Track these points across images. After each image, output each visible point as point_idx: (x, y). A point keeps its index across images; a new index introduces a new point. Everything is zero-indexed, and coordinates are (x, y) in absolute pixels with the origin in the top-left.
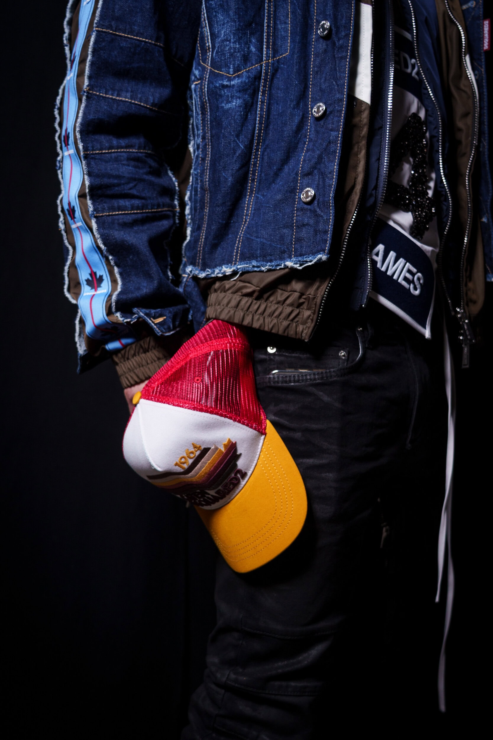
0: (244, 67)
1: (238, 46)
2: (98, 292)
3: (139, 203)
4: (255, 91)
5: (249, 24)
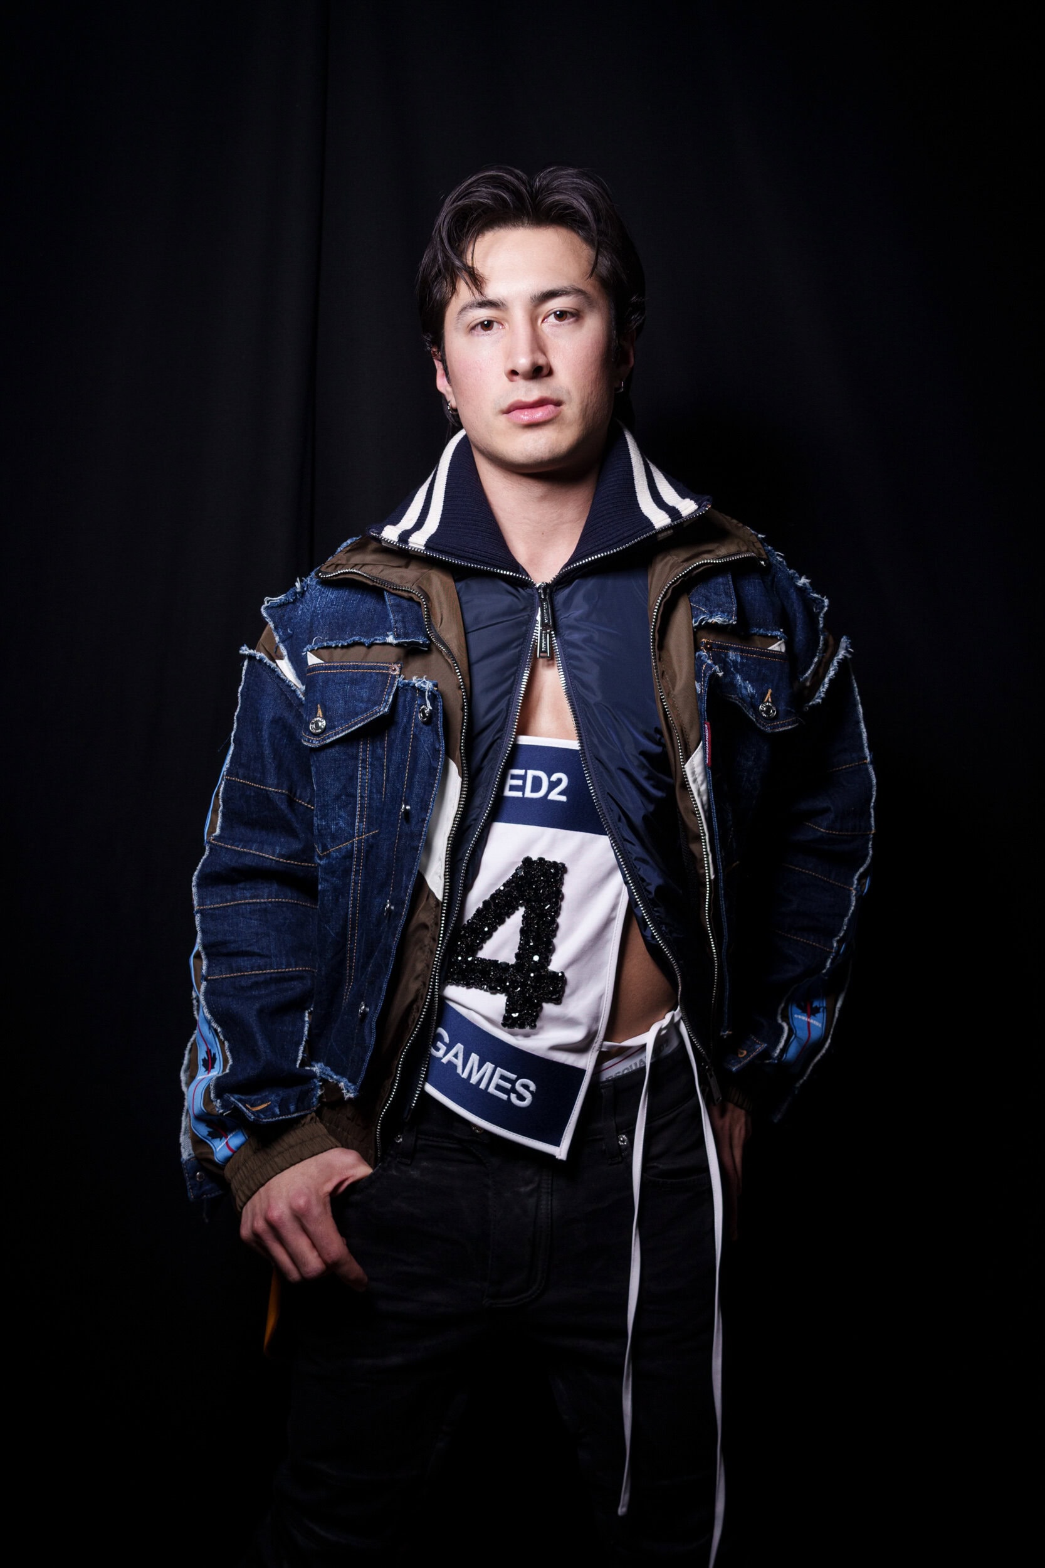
0: (331, 846)
1: (324, 823)
2: (210, 1075)
3: (261, 962)
4: (347, 872)
5: (337, 798)
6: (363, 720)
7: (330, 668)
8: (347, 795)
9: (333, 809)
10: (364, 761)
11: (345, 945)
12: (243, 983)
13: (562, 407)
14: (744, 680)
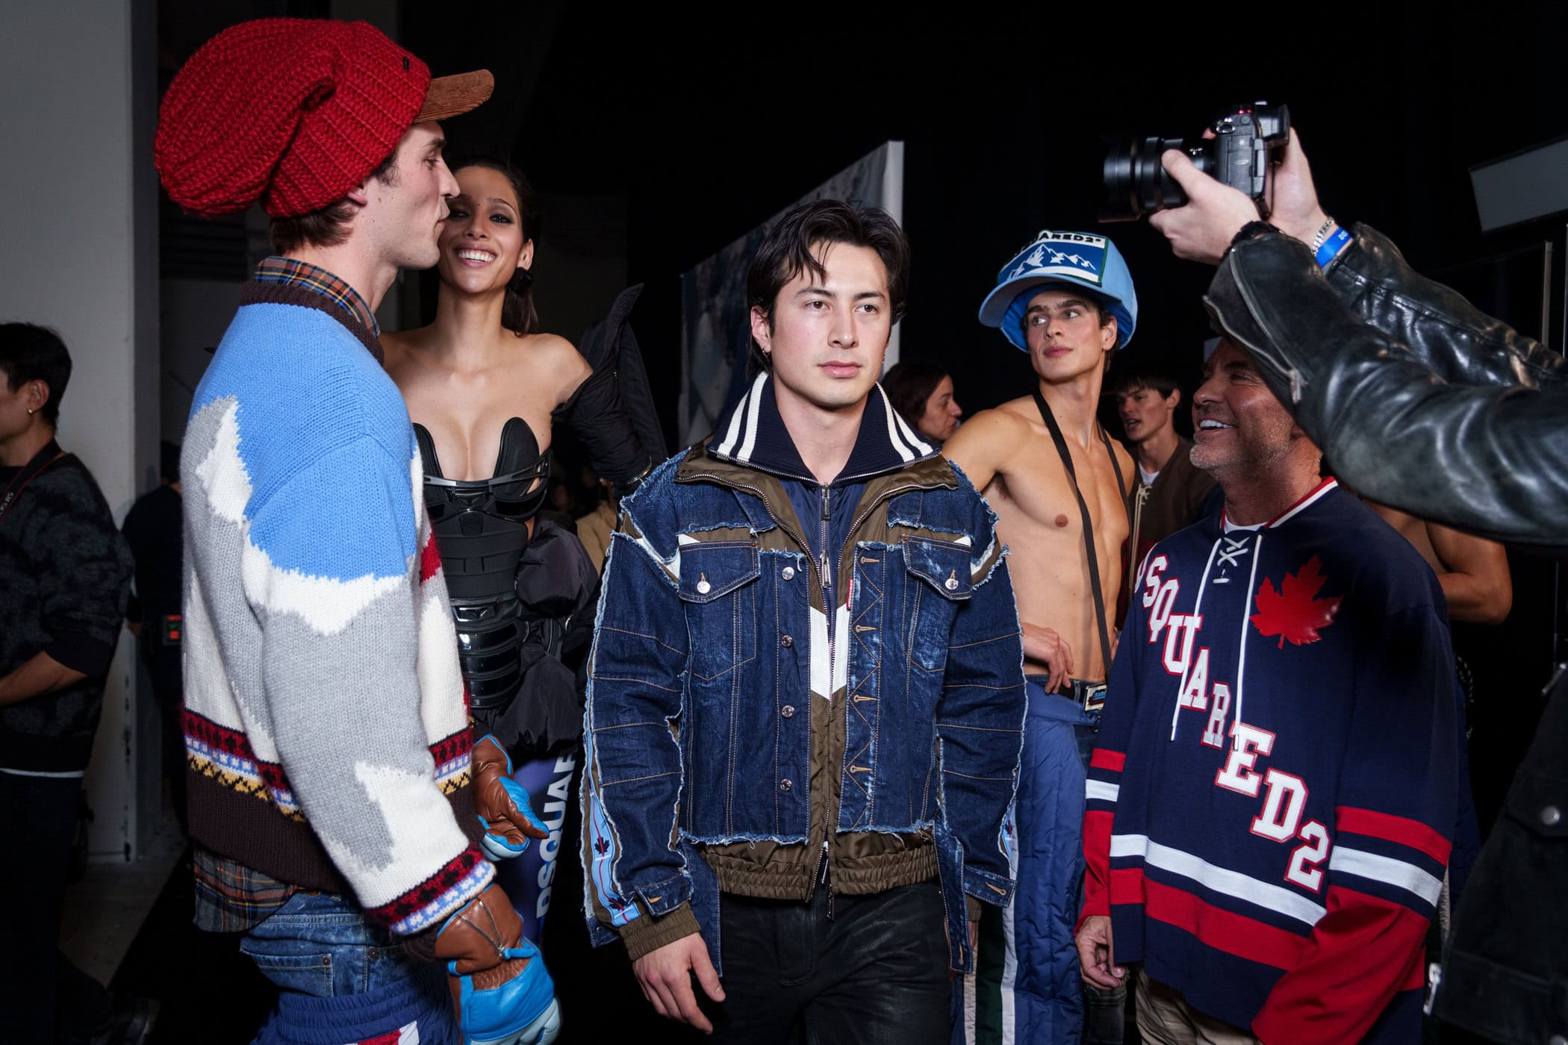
0: (717, 673)
1: (710, 657)
2: (605, 857)
3: (643, 771)
4: (729, 691)
5: (720, 638)
6: (741, 582)
7: (707, 546)
8: (726, 636)
9: (718, 646)
10: (737, 611)
11: (728, 744)
12: (630, 788)
13: (860, 369)
14: (934, 563)
